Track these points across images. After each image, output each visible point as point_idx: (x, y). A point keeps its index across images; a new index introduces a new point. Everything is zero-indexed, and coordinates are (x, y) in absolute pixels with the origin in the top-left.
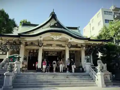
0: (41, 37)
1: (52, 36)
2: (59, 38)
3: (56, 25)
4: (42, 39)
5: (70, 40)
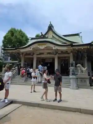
0: (30, 49)
1: (39, 46)
2: (44, 47)
3: (42, 36)
4: (31, 49)
5: (54, 48)
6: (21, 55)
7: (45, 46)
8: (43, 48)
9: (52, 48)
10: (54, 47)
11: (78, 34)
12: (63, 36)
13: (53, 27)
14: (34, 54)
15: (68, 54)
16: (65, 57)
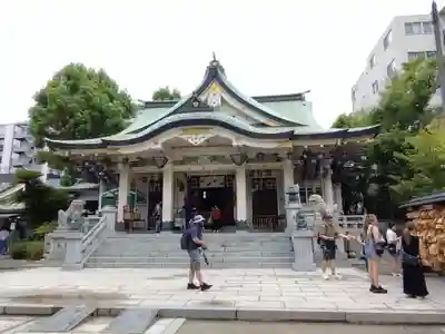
4: (159, 146)
5: (234, 144)
6: (120, 166)
7: (208, 136)
8: (199, 142)
9: (231, 141)
10: (237, 139)
11: (300, 95)
12: (255, 98)
13: (223, 70)
14: (166, 161)
15: (279, 160)
16: (269, 171)
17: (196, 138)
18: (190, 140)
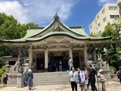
3: (58, 29)
7: (63, 39)
8: (60, 41)
9: (70, 41)
10: (72, 40)
11: (81, 27)
14: (47, 47)
17: (59, 40)
18: (57, 41)
